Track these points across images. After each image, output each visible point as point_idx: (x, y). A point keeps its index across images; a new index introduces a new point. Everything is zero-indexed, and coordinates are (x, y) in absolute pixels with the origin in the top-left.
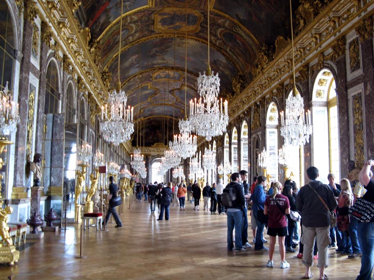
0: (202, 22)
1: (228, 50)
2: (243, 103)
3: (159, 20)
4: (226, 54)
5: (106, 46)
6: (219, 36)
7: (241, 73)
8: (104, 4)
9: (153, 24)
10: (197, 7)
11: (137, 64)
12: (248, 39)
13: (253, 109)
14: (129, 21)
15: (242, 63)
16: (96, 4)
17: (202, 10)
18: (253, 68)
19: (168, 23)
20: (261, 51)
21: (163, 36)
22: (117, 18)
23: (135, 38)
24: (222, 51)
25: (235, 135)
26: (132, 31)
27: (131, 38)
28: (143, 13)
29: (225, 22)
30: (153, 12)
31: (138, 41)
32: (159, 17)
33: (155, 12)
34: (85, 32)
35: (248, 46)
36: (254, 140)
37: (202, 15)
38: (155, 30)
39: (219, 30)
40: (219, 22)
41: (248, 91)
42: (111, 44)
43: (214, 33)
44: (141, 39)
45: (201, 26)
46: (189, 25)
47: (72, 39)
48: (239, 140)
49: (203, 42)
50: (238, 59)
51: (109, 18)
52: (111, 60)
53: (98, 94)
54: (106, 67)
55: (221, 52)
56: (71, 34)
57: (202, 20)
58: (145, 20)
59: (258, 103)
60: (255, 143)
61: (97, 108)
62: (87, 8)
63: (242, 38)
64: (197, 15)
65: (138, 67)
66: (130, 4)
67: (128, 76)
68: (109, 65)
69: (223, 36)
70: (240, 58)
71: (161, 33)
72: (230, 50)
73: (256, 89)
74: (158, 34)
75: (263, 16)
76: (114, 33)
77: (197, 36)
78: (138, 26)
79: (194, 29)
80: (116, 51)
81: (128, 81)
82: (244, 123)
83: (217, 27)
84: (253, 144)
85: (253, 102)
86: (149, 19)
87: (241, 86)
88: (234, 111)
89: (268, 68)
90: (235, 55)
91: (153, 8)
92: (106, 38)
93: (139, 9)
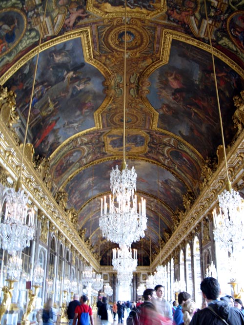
0: (149, 143)
1: (176, 168)
2: (194, 219)
3: (109, 142)
4: (175, 172)
5: (59, 166)
6: (166, 155)
7: (190, 190)
8: (51, 124)
9: (104, 146)
10: (142, 127)
11: (95, 186)
12: (193, 155)
13: (203, 225)
14: (79, 143)
15: (190, 181)
16: (41, 123)
17: (147, 130)
18: (200, 184)
19: (118, 145)
20: (204, 163)
21: (115, 158)
22: (66, 139)
23: (88, 160)
24: (172, 170)
25: (188, 251)
26: (84, 153)
27: (84, 160)
28: (93, 135)
29: (170, 140)
30: (102, 134)
31: (92, 163)
32: (108, 139)
33: (104, 134)
34: (27, 147)
35: (194, 162)
36: (205, 255)
37: (149, 135)
38: (107, 152)
39: (166, 149)
40: (165, 141)
41: (197, 206)
42: (64, 165)
43: (162, 153)
44: (95, 161)
45: (149, 147)
46: (138, 146)
47: (10, 152)
48: (192, 256)
49: (152, 162)
50: (186, 176)
51: (59, 139)
52: (66, 181)
53: (52, 212)
54: (61, 187)
55: (170, 170)
56: (9, 147)
57: (149, 140)
58: (95, 142)
59: (207, 218)
60: (207, 258)
61: (51, 225)
62: (32, 126)
63: (187, 155)
64: (143, 135)
65: (96, 189)
66: (78, 125)
67: (87, 198)
68: (64, 185)
69: (170, 155)
70: (188, 175)
71: (113, 155)
72: (178, 168)
73: (204, 203)
74: (110, 156)
75: (203, 129)
76: (66, 154)
77: (147, 157)
78: (90, 148)
79: (143, 150)
80: (71, 172)
81: (88, 202)
82: (196, 239)
83: (163, 146)
84: (205, 259)
85: (202, 217)
86: (99, 141)
87: (191, 203)
88: (186, 228)
89: (212, 180)
90: (183, 172)
91: (102, 130)
92: (58, 158)
93: (87, 130)
